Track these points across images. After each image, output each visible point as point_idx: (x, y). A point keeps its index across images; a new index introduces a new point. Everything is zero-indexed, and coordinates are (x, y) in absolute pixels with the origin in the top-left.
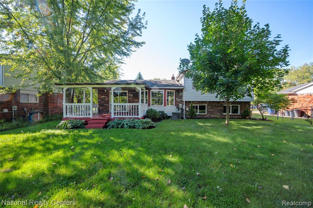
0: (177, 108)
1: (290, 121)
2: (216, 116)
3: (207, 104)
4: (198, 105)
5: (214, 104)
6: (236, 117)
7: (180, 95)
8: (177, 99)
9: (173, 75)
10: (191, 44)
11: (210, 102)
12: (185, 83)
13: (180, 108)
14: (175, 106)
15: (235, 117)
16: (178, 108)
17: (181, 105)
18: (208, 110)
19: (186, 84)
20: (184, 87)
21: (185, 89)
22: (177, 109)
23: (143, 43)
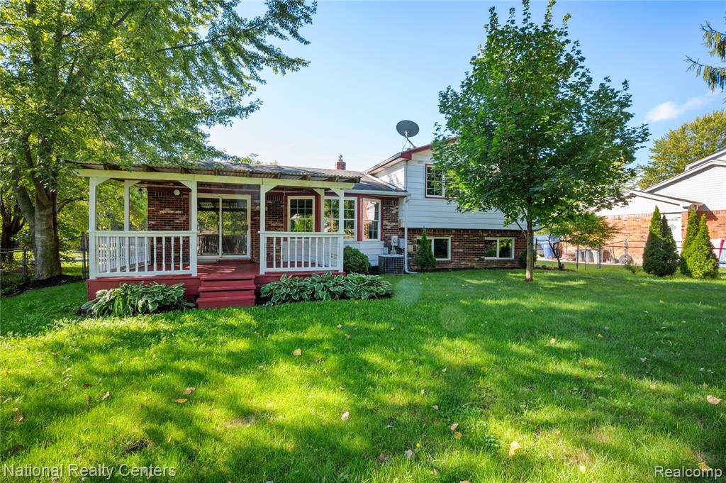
0: (385, 246)
1: (596, 271)
2: (470, 264)
3: (452, 236)
4: (433, 239)
5: (466, 236)
6: (509, 265)
7: (393, 212)
8: (385, 222)
9: (341, 156)
10: (449, 89)
11: (459, 230)
12: (406, 182)
13: (393, 244)
14: (381, 240)
15: (506, 266)
16: (387, 245)
17: (394, 237)
18: (455, 250)
19: (409, 185)
20: (405, 191)
21: (409, 197)
22: (387, 249)
23: (300, 61)
